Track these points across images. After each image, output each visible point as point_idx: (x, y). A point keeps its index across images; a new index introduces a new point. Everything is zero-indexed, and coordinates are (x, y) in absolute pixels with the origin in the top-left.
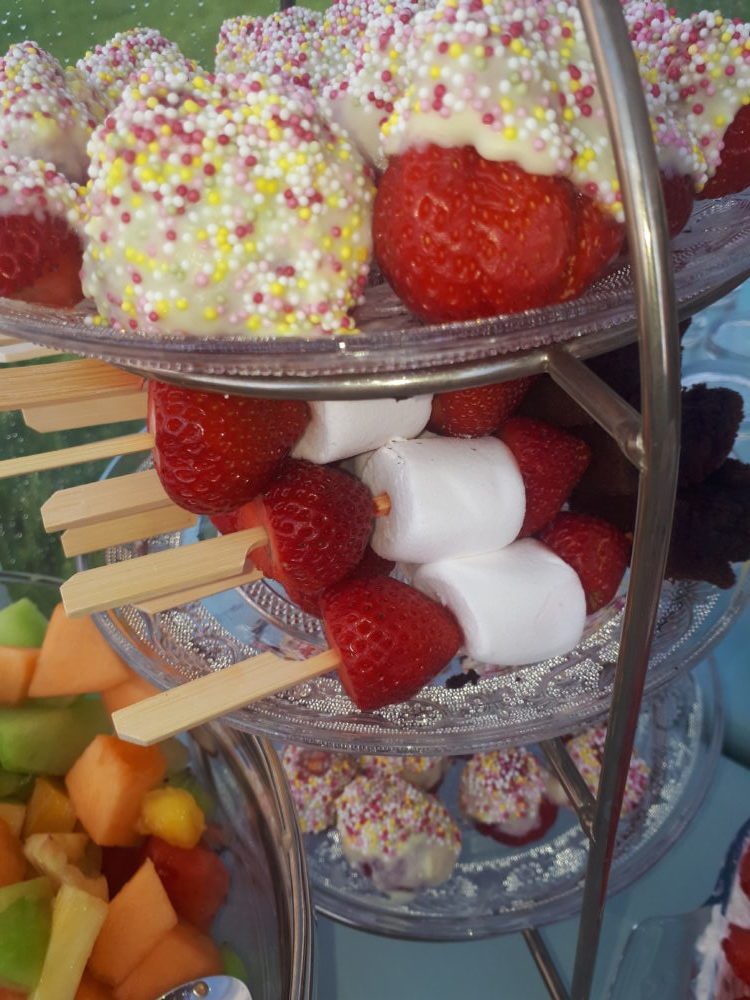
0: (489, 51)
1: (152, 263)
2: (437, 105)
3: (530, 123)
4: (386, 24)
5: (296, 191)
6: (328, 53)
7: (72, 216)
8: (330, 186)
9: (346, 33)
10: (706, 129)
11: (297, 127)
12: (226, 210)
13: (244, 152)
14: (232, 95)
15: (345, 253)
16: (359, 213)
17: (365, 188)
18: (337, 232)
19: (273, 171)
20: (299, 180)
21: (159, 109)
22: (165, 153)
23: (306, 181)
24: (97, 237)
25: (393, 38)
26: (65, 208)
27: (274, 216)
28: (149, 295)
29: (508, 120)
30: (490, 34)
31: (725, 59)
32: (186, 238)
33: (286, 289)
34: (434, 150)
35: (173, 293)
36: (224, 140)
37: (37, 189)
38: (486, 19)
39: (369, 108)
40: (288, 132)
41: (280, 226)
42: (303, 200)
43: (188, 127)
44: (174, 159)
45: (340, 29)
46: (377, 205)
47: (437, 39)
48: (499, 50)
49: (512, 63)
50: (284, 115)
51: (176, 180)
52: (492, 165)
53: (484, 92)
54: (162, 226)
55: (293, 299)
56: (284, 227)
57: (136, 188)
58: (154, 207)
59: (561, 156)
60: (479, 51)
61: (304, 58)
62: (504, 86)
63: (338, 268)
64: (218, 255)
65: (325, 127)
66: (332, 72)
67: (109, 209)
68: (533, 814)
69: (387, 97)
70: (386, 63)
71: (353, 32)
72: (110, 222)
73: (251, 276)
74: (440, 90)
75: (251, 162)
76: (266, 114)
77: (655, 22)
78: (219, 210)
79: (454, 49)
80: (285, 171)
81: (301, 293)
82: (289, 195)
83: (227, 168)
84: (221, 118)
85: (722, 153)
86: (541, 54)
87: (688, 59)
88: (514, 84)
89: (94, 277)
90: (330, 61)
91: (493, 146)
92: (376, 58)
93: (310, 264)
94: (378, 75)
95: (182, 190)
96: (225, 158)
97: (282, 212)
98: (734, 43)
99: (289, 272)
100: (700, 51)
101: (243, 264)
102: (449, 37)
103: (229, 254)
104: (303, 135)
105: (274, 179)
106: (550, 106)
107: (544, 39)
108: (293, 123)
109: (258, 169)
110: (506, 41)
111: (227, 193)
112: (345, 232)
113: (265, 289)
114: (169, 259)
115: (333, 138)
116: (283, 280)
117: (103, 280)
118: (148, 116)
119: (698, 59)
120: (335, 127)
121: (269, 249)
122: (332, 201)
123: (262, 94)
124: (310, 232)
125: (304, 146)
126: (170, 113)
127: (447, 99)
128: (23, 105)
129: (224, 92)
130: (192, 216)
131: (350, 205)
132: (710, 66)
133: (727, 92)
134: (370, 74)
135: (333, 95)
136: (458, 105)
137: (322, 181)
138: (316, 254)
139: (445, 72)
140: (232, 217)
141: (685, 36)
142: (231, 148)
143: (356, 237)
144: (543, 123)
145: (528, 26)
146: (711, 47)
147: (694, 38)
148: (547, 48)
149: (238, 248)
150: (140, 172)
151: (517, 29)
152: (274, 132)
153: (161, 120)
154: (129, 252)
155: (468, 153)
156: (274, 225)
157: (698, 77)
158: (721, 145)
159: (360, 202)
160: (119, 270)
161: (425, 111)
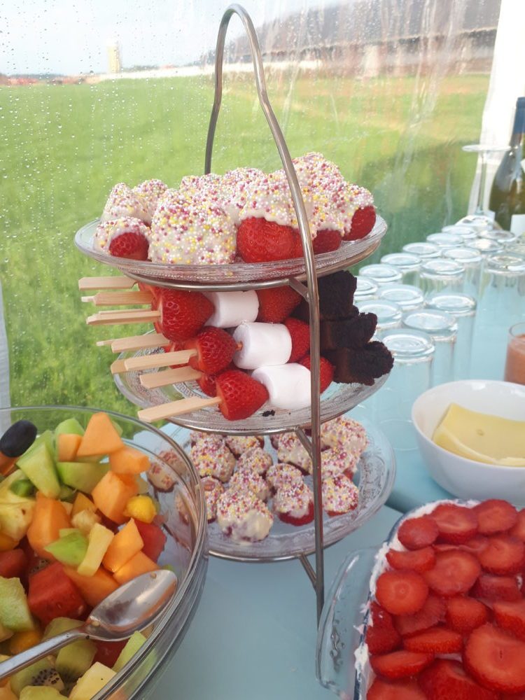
0: (268, 193)
1: (173, 247)
2: (254, 207)
3: (279, 211)
4: (243, 184)
5: (215, 228)
6: (224, 191)
7: (146, 234)
8: (225, 228)
9: (230, 184)
10: (346, 217)
11: (216, 211)
12: (195, 233)
13: (201, 217)
14: (197, 202)
15: (228, 247)
16: (233, 236)
17: (235, 229)
18: (226, 241)
19: (209, 223)
20: (216, 225)
21: (177, 205)
22: (178, 217)
23: (218, 226)
24: (156, 239)
25: (244, 188)
26: (145, 231)
27: (209, 235)
28: (171, 256)
29: (273, 211)
30: (268, 189)
31: (349, 196)
32: (183, 240)
33: (211, 256)
34: (253, 218)
35: (178, 255)
36: (195, 214)
37: (137, 226)
38: (268, 185)
39: (237, 208)
40: (213, 212)
41: (210, 238)
42: (217, 231)
43: (185, 210)
44: (181, 218)
45: (228, 182)
46: (238, 234)
47: (255, 190)
48: (271, 192)
49: (274, 196)
50: (212, 208)
51: (181, 224)
52: (270, 223)
53: (267, 203)
54: (176, 236)
55: (213, 259)
56: (211, 239)
57: (170, 226)
58: (174, 231)
59: (288, 220)
60: (265, 193)
61: (216, 192)
62: (272, 202)
63: (226, 251)
64: (192, 245)
65: (224, 212)
66: (225, 197)
67: (160, 232)
68: (306, 507)
69: (242, 205)
70: (242, 195)
71: (233, 184)
72: (160, 236)
73: (201, 252)
74: (255, 203)
75: (203, 220)
76: (207, 207)
77: (331, 184)
78: (192, 234)
79: (259, 192)
80: (212, 223)
81: (216, 257)
82: (213, 230)
83: (196, 221)
84: (195, 208)
85: (352, 225)
86: (283, 194)
87: (339, 196)
88: (275, 202)
89: (153, 251)
90: (225, 194)
91: (269, 217)
92: (239, 193)
93: (218, 249)
94: (240, 198)
95: (183, 227)
96: (195, 218)
97: (210, 234)
98: (352, 191)
99: (212, 251)
100: (342, 193)
101: (199, 248)
102: (258, 189)
103: (195, 246)
104: (218, 214)
105: (209, 225)
106: (285, 207)
107: (285, 190)
108: (215, 210)
109: (205, 222)
110: (273, 191)
111: (195, 228)
112: (229, 241)
113: (204, 255)
114: (178, 245)
115: (226, 215)
116: (210, 253)
117: (156, 252)
118: (174, 206)
119: (341, 196)
120: (226, 212)
121: (206, 244)
122: (225, 232)
123: (206, 202)
124: (219, 240)
125: (218, 216)
126: (180, 206)
127: (257, 205)
128: (124, 203)
129: (195, 201)
130: (185, 234)
131: (230, 234)
132: (345, 198)
133: (351, 206)
134: (238, 197)
135: (226, 204)
136: (260, 207)
137: (222, 226)
138: (220, 246)
139: (256, 198)
140: (197, 235)
141: (338, 189)
142: (197, 216)
143: (232, 243)
144: (283, 212)
145: (280, 186)
146: (345, 192)
147: (340, 190)
148: (285, 193)
149: (198, 244)
150: (171, 221)
151: (277, 188)
152: (209, 212)
153: (178, 208)
154: (166, 244)
155: (263, 220)
156: (208, 238)
157: (342, 201)
158: (351, 222)
159: (233, 233)
160: (162, 249)
161: (251, 208)
